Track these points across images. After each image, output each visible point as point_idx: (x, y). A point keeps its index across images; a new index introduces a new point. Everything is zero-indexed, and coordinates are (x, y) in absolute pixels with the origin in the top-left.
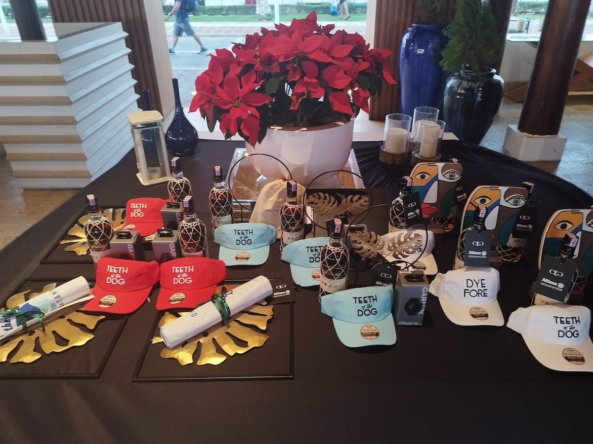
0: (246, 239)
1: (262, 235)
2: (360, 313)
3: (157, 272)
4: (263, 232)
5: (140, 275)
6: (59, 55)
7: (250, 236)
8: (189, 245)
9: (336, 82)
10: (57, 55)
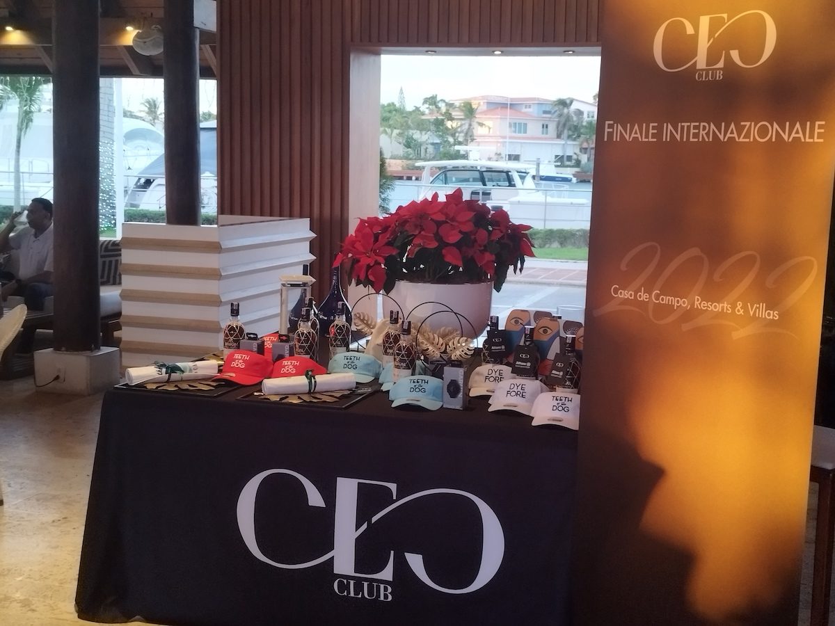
0: (352, 364)
1: (369, 364)
2: (412, 390)
3: (271, 368)
4: (369, 362)
5: (257, 364)
6: (221, 243)
7: (356, 362)
8: (300, 347)
9: (450, 238)
10: (219, 243)
